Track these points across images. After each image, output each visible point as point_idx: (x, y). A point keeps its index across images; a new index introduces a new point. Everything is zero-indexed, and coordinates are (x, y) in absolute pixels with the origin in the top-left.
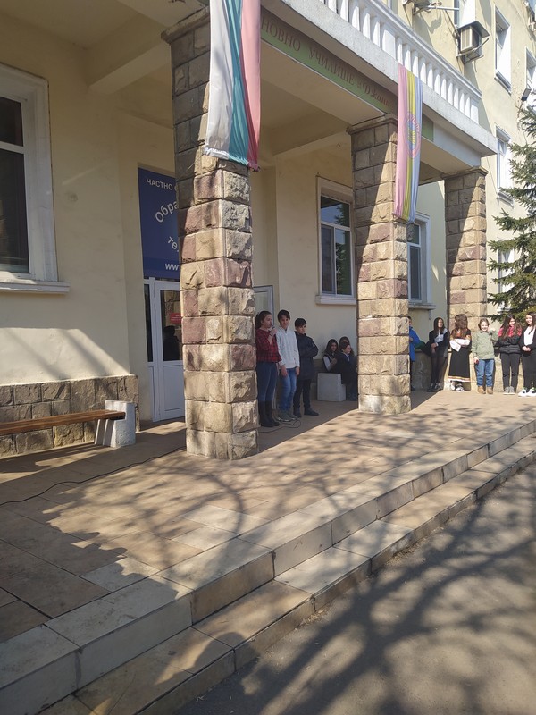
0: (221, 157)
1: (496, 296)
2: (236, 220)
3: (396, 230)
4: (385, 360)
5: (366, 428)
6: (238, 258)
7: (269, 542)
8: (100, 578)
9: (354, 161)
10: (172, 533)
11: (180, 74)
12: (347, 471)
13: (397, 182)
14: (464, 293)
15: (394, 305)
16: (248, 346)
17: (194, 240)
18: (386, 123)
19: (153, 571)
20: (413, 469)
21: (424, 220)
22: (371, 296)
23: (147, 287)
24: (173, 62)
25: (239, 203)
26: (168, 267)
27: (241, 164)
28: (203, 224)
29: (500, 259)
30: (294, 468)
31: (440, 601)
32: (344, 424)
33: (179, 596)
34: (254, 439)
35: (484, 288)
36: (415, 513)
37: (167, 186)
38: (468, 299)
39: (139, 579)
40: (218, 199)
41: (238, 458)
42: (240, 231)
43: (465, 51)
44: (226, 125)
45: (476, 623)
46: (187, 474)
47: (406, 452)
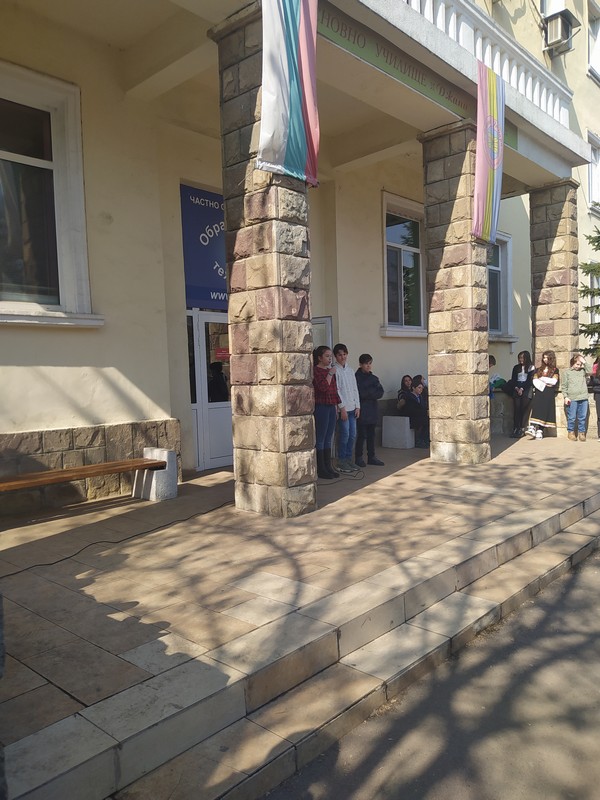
0: (275, 171)
1: (587, 326)
2: (292, 243)
3: (474, 252)
4: (461, 401)
5: (439, 480)
6: (294, 287)
7: (332, 617)
8: (140, 657)
9: (426, 173)
10: (222, 604)
11: (229, 77)
12: (421, 533)
13: (476, 196)
14: (553, 324)
15: (472, 339)
16: (305, 387)
17: (244, 266)
18: (463, 129)
19: (200, 651)
20: (497, 531)
21: (505, 239)
22: (444, 329)
23: (190, 319)
24: (221, 62)
25: (295, 224)
26: (214, 296)
27: (298, 179)
28: (254, 248)
29: (592, 283)
30: (358, 528)
31: (532, 690)
32: (413, 476)
33: (231, 681)
34: (312, 493)
35: (576, 318)
36: (501, 584)
37: (213, 204)
38: (556, 331)
39: (185, 660)
40: (272, 219)
41: (293, 516)
42: (295, 255)
43: (553, 44)
44: (282, 135)
45: (576, 718)
46: (236, 534)
47: (488, 510)
